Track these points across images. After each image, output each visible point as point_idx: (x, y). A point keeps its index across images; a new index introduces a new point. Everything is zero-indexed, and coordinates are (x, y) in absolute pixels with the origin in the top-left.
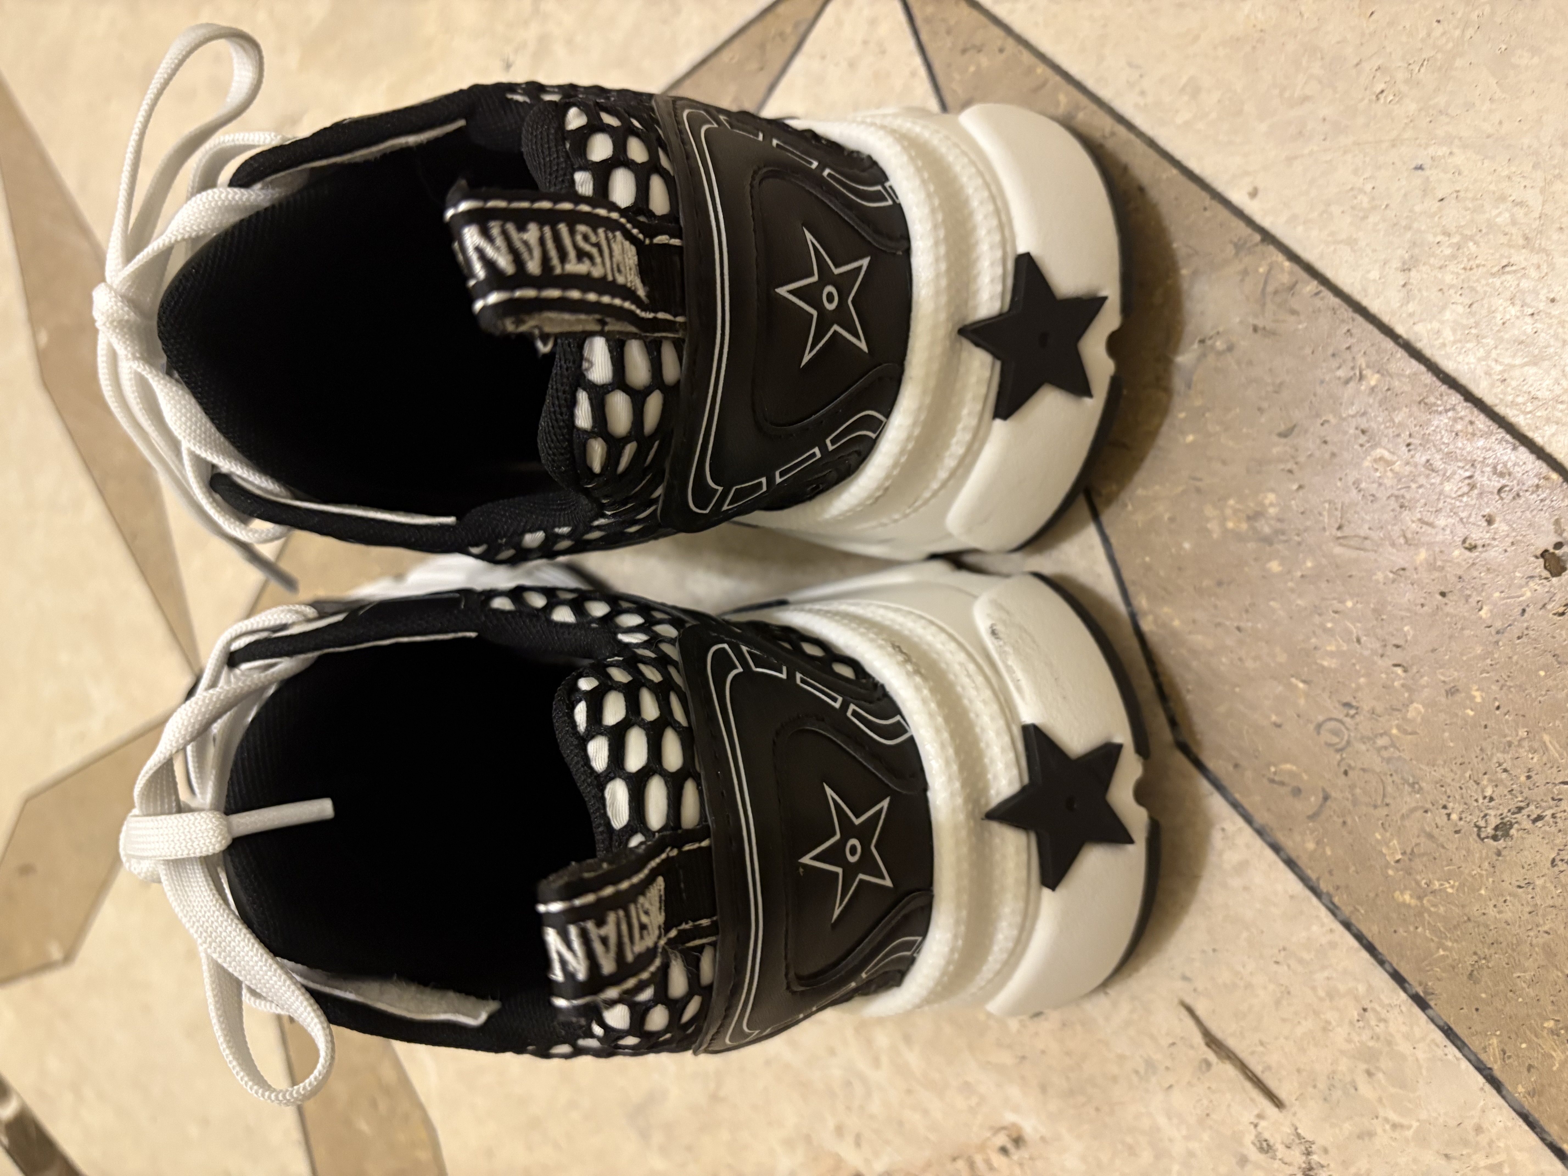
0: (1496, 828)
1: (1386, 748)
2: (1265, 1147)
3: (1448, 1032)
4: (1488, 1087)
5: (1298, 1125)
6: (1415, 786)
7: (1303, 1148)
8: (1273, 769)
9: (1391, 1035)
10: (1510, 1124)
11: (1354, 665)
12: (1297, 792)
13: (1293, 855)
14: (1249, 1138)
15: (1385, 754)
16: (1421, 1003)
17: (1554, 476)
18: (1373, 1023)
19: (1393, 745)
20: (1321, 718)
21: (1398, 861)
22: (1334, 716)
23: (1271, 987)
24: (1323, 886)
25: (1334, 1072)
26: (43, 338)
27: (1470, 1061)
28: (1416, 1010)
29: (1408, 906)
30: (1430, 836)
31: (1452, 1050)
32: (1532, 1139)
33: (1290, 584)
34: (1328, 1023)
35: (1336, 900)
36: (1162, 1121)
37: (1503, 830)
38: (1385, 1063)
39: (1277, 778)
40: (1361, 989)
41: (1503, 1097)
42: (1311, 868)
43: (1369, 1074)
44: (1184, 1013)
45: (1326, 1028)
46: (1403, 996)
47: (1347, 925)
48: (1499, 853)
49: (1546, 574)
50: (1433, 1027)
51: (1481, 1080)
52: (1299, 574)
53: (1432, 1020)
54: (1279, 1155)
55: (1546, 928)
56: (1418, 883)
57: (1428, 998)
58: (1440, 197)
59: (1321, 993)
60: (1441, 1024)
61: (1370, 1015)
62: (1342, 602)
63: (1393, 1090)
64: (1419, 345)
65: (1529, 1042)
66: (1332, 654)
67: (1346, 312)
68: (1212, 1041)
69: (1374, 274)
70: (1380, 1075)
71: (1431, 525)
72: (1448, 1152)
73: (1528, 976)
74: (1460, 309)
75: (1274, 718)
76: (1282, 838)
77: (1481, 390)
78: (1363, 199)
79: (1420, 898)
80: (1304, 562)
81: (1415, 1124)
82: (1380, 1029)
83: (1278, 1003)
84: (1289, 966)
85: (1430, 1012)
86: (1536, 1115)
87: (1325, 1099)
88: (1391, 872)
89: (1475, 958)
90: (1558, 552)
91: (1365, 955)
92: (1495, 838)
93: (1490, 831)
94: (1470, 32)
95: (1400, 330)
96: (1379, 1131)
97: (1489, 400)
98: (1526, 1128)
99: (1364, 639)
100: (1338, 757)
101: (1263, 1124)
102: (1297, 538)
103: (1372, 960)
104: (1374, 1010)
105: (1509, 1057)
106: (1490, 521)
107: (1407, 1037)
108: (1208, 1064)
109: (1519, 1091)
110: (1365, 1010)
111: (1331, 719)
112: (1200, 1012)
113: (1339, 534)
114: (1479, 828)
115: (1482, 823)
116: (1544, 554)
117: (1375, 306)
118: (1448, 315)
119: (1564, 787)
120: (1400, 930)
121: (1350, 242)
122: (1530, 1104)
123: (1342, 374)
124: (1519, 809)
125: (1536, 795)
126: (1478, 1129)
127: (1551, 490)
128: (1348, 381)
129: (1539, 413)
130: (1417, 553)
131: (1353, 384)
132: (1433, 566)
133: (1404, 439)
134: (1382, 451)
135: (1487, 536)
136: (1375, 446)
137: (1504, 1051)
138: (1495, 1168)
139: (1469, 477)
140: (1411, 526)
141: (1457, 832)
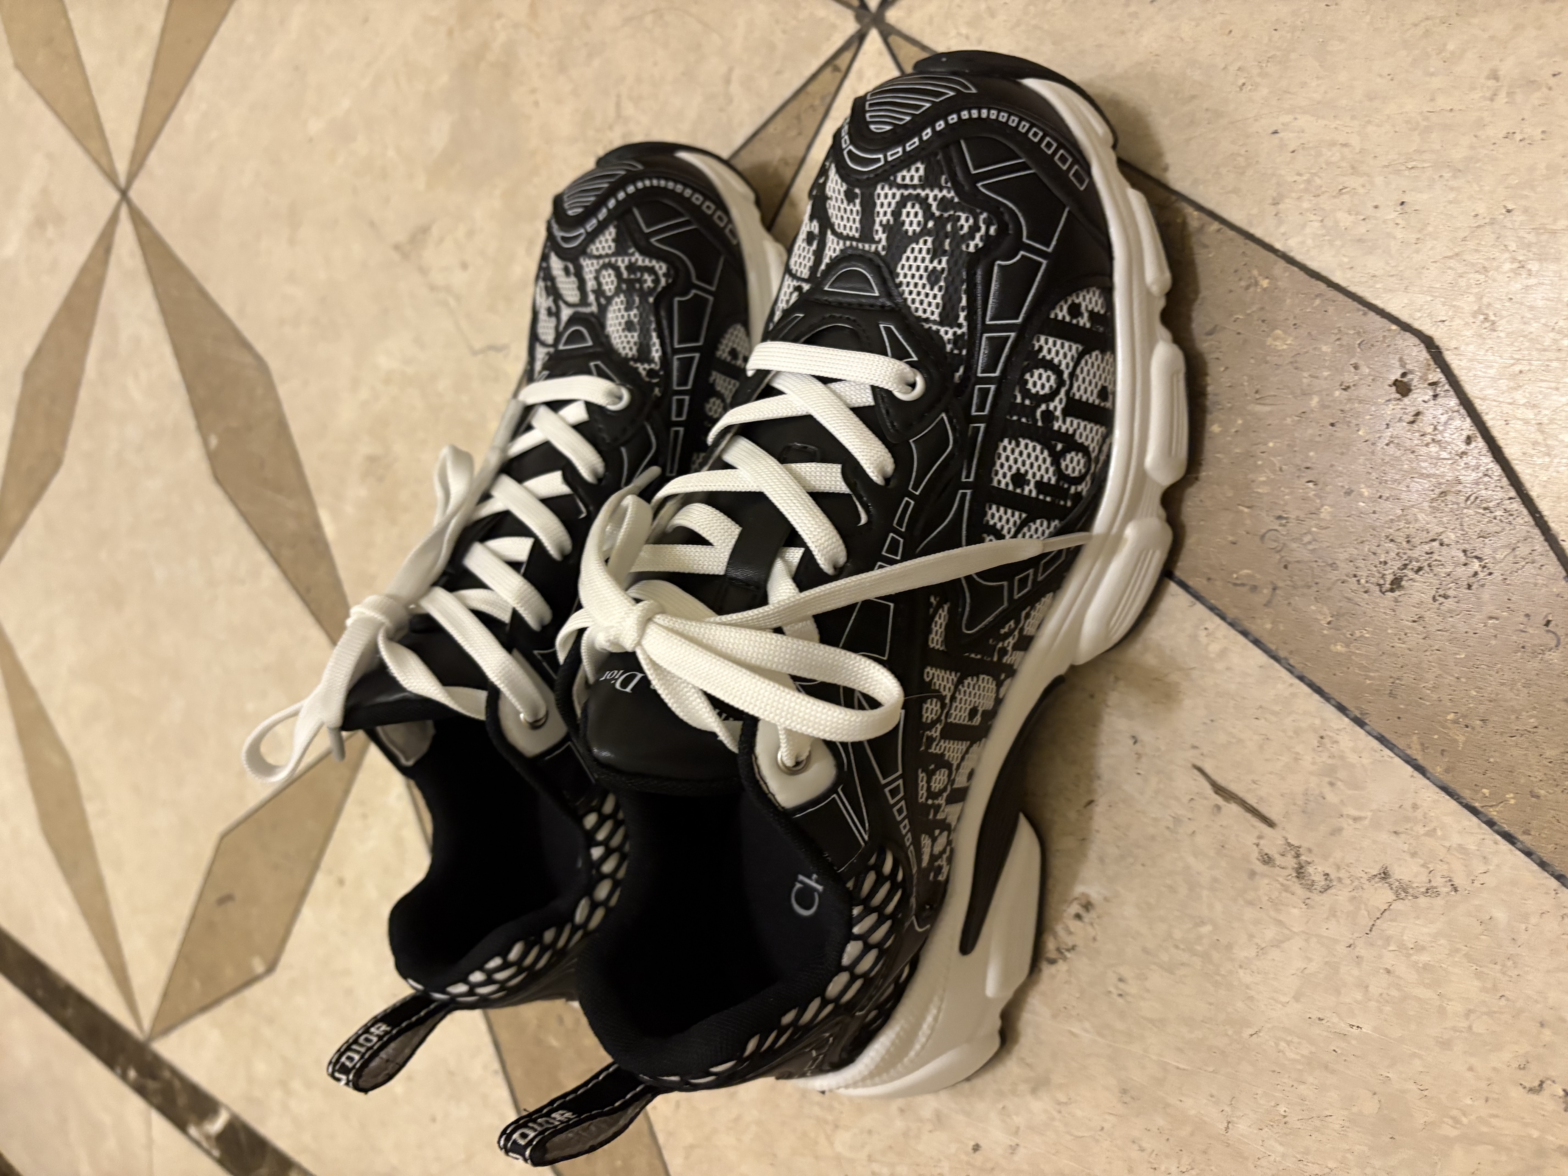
0: (1392, 583)
1: (1310, 543)
2: (1267, 860)
3: (1382, 740)
4: (1416, 774)
5: (1288, 836)
6: (1333, 566)
7: (1293, 853)
8: (1235, 576)
9: (1343, 751)
10: (1436, 798)
11: (1280, 488)
12: (1254, 588)
13: (1258, 635)
14: (1255, 854)
15: (1310, 547)
16: (1360, 723)
17: (1394, 327)
18: (1329, 745)
19: (1315, 540)
20: (1264, 531)
21: (1329, 623)
22: (1271, 528)
23: (1256, 737)
24: (1282, 654)
25: (1307, 790)
26: (214, 441)
27: (1400, 757)
28: (1358, 729)
29: (1339, 654)
30: (1349, 600)
31: (1387, 752)
33: (1229, 439)
34: (1298, 753)
35: (1292, 662)
36: (1191, 860)
37: (1397, 583)
38: (1342, 774)
39: (1239, 582)
40: (1317, 722)
41: (1428, 779)
42: (1271, 643)
43: (1332, 784)
44: (1196, 772)
45: (1297, 759)
46: (1346, 720)
47: (1301, 678)
48: (1396, 601)
49: (1398, 396)
50: (1370, 738)
51: (1409, 769)
52: (1233, 430)
53: (1369, 733)
54: (1278, 863)
55: (1436, 647)
56: (1345, 635)
57: (1362, 717)
58: (1292, 150)
59: (1291, 734)
60: (1375, 734)
61: (1326, 740)
62: (1266, 444)
63: (1350, 792)
64: (1292, 254)
65: (1438, 732)
66: (1264, 483)
67: (1240, 240)
68: (1219, 789)
69: (1255, 211)
70: (1339, 783)
71: (1317, 377)
72: (1396, 829)
73: (1430, 685)
74: (1317, 224)
75: (1231, 538)
76: (1248, 625)
77: (1337, 278)
78: (1241, 160)
79: (1347, 646)
80: (1236, 421)
81: (1369, 814)
82: (1334, 749)
83: (1261, 748)
84: (1265, 719)
85: (1367, 728)
86: (1453, 786)
87: (1303, 812)
88: (1325, 632)
89: (1391, 680)
90: (1405, 380)
91: (1316, 697)
92: (1392, 590)
93: (1388, 586)
94: (1297, 34)
95: (1278, 246)
96: (1345, 826)
97: (1343, 283)
98: (1447, 797)
99: (1284, 467)
100: (1278, 557)
101: (1262, 842)
102: (1229, 405)
103: (1322, 700)
104: (1328, 736)
105: (1427, 748)
106: (1356, 367)
107: (1354, 750)
108: (1218, 808)
109: (1438, 771)
110: (1322, 737)
111: (1270, 530)
112: (1208, 769)
113: (1258, 396)
114: (1380, 586)
115: (1382, 582)
116: (1396, 383)
117: (1259, 232)
118: (1308, 230)
119: (1434, 544)
120: (1338, 673)
121: (1236, 191)
122: (1447, 779)
123: (1243, 283)
124: (1405, 565)
125: (1415, 554)
126: (1415, 807)
127: (1394, 337)
128: (1247, 288)
129: (1378, 286)
130: (1311, 399)
131: (1252, 289)
132: (1323, 406)
133: (1292, 321)
134: (1278, 332)
135: (1356, 378)
136: (1273, 330)
137: (1422, 744)
138: (1431, 833)
139: (1339, 339)
140: (1305, 380)
141: (1366, 592)
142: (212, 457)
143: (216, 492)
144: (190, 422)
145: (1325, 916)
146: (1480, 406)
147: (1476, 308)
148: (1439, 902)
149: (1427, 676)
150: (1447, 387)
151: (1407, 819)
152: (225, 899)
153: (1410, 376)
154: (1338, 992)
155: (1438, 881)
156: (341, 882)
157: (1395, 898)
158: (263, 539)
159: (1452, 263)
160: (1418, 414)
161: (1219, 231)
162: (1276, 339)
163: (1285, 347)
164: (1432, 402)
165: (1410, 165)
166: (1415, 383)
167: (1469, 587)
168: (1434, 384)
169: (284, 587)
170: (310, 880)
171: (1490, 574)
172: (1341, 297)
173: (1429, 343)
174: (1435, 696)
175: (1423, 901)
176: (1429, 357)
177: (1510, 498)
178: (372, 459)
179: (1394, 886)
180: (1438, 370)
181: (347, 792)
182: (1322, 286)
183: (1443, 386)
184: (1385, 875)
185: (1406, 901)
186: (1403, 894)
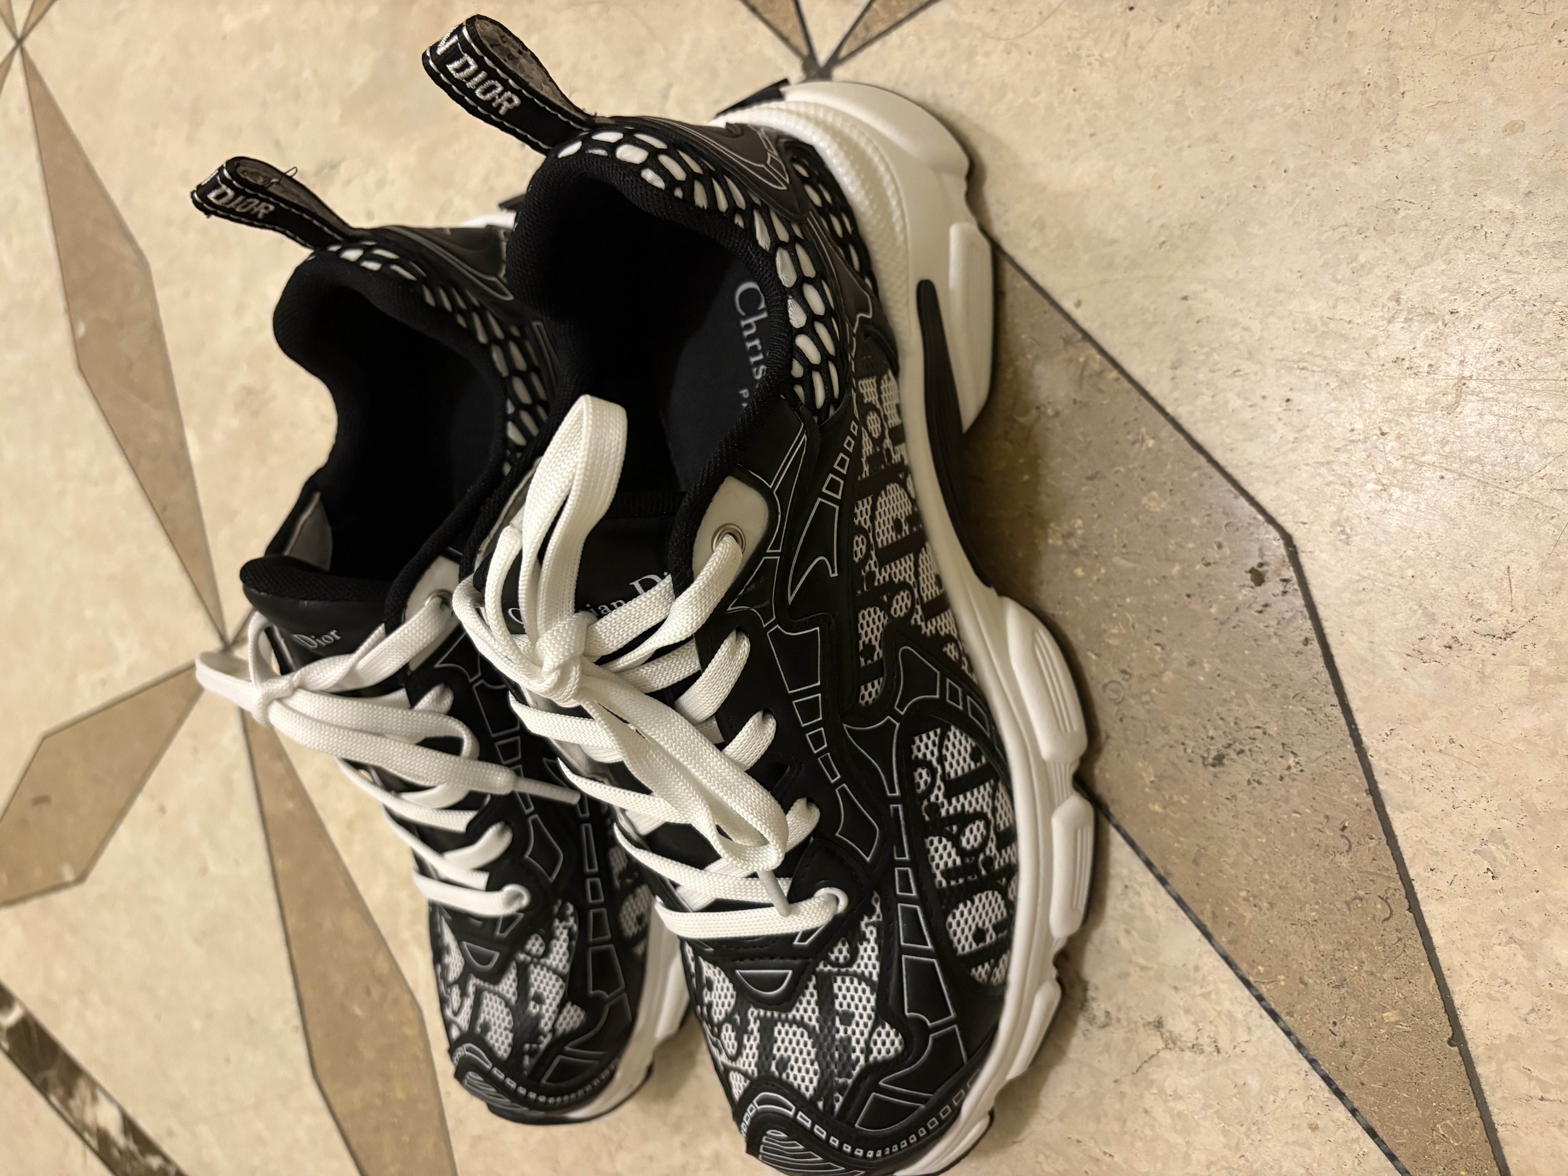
0: (1215, 758)
1: (1147, 703)
3: (1179, 901)
4: (1203, 939)
6: (1165, 730)
9: (1142, 904)
10: (1216, 964)
11: (1129, 643)
15: (1147, 707)
16: (1163, 881)
17: (1260, 517)
18: (1131, 895)
19: (1153, 701)
20: (1106, 680)
21: (1152, 782)
22: (1114, 679)
26: (81, 328)
27: (1192, 920)
28: (1159, 886)
29: (1156, 813)
30: (1174, 764)
31: (1182, 913)
32: (1230, 974)
33: (1090, 585)
35: (1111, 810)
37: (1219, 760)
38: (1138, 924)
40: (1124, 871)
41: (1213, 945)
43: (1128, 932)
46: (1151, 876)
48: (1215, 776)
49: (1252, 584)
50: (1169, 897)
51: (1198, 933)
52: (1095, 578)
53: (1169, 892)
55: (1243, 827)
56: (1164, 797)
57: (1166, 877)
58: (1197, 319)
60: (1174, 894)
61: (1129, 890)
62: (1124, 598)
63: (1142, 943)
64: (1181, 422)
65: (1229, 906)
66: (1114, 636)
67: (1135, 394)
69: (1154, 370)
70: (1134, 933)
71: (1182, 547)
72: (1176, 984)
73: (1230, 861)
77: (1218, 455)
78: (1149, 316)
79: (1165, 808)
80: (1099, 570)
81: (1156, 967)
82: (1136, 900)
86: (1233, 957)
88: (1147, 790)
89: (1197, 848)
90: (1260, 570)
92: (1214, 765)
93: (1210, 760)
94: (1222, 207)
95: (1169, 409)
96: (1132, 972)
97: (1222, 462)
98: (1226, 966)
99: (1136, 625)
100: (1116, 708)
102: (1096, 553)
103: (1132, 852)
105: (1217, 917)
106: (1220, 546)
107: (1153, 905)
109: (1223, 940)
110: (1126, 887)
111: (1112, 682)
114: (1204, 758)
115: (1206, 755)
116: (1252, 571)
117: (1153, 391)
118: (1198, 402)
119: (1258, 730)
120: (1151, 830)
121: (1140, 345)
122: (1229, 949)
123: (1131, 437)
124: (1230, 745)
125: (1240, 736)
126: (1196, 968)
127: (1258, 527)
128: (1134, 443)
129: (1252, 474)
130: (1173, 566)
131: (1137, 446)
132: (1183, 576)
133: (1169, 486)
134: (1154, 494)
135: (1217, 556)
136: (1150, 490)
137: (1214, 913)
138: (1206, 996)
139: (1208, 515)
140: (1171, 547)
141: (1190, 761)
142: (78, 345)
143: (78, 384)
144: (59, 303)
145: (1100, 1049)
146: (1322, 612)
147: (1336, 518)
148: (1201, 1059)
149: (1229, 852)
150: (1296, 587)
151: (1188, 978)
152: (41, 800)
153: (1265, 568)
154: (1099, 1121)
155: (1204, 1040)
156: (162, 810)
157: (1163, 1046)
158: (122, 443)
159: (1323, 470)
160: (1266, 605)
161: (1117, 380)
162: (1152, 499)
163: (1158, 510)
164: (1281, 597)
165: (1302, 365)
166: (1268, 575)
167: (1281, 778)
168: (1286, 581)
169: (138, 499)
170: (130, 801)
171: (1302, 771)
172: (1217, 475)
173: (1288, 540)
174: (1232, 872)
175: (1188, 1055)
176: (1285, 553)
177: (1332, 705)
178: (248, 391)
179: (1165, 1036)
180: (1291, 568)
181: (180, 722)
182: (1202, 460)
183: (1293, 584)
184: (1159, 1024)
185: (1173, 1052)
186: (1171, 1045)
